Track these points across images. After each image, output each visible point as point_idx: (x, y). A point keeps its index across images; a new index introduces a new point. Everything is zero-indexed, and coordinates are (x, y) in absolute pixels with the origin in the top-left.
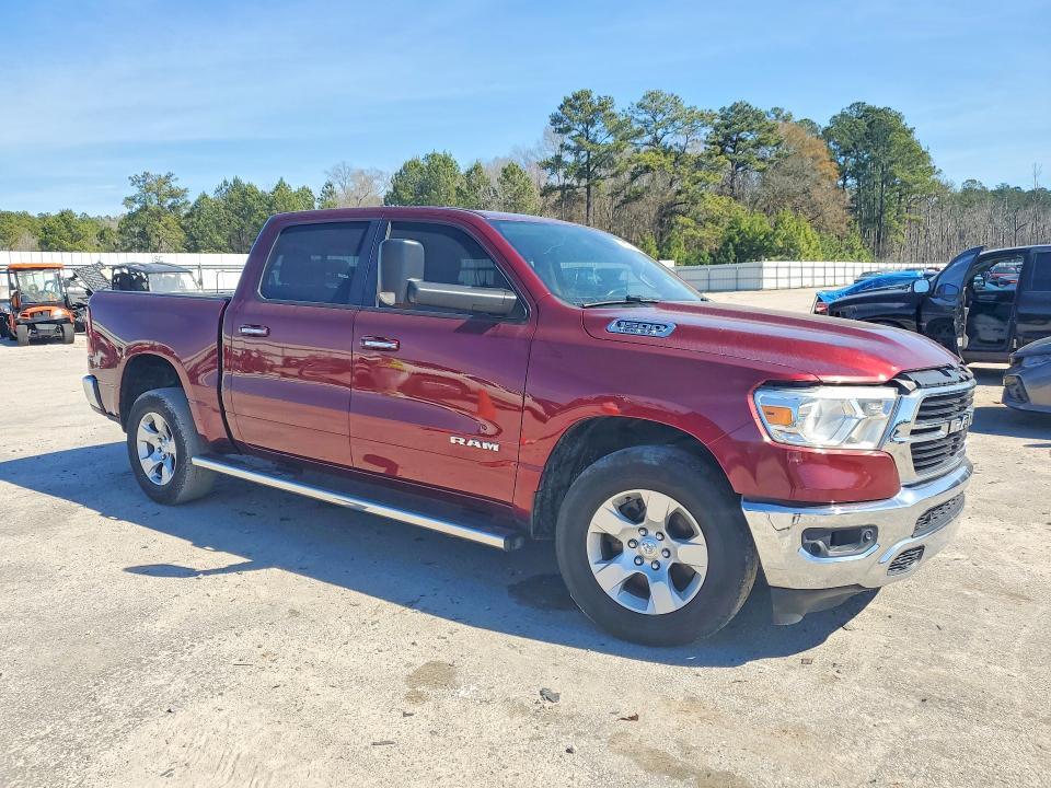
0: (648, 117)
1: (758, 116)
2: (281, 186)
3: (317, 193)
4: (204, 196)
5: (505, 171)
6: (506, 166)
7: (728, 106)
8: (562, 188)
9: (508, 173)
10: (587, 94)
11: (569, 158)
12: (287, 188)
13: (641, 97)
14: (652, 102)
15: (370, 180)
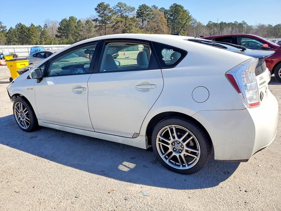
0: (119, 9)
1: (148, 8)
2: (32, 25)
3: (43, 27)
4: (11, 28)
5: (86, 21)
6: (87, 20)
7: (141, 5)
8: (99, 26)
9: (87, 22)
10: (103, 3)
11: (100, 19)
12: (34, 26)
13: (117, 4)
14: (120, 5)
15: (55, 23)
